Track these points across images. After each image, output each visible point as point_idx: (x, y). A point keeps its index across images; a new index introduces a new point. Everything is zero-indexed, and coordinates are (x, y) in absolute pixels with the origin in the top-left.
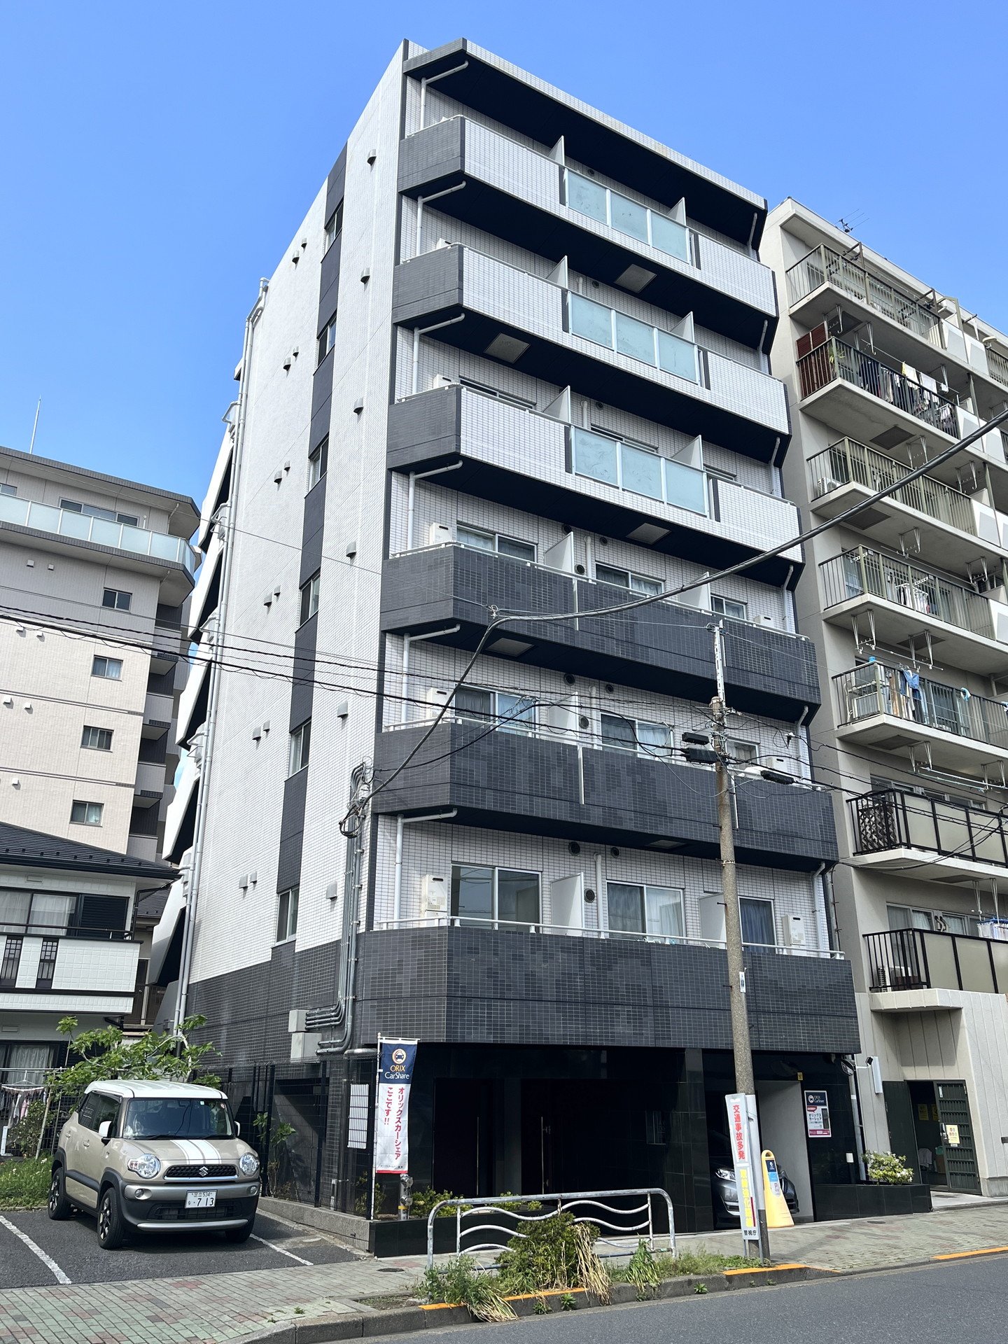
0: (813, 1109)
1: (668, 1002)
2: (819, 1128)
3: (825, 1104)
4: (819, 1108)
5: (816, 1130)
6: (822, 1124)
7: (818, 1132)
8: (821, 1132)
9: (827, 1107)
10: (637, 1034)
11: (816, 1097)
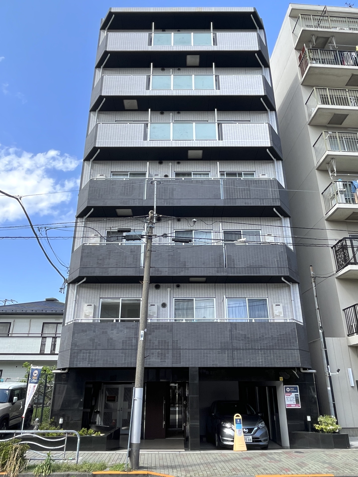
0: (289, 394)
1: (181, 347)
3: (297, 392)
4: (293, 394)
5: (291, 405)
6: (295, 402)
8: (294, 406)
10: (162, 362)
11: (291, 389)
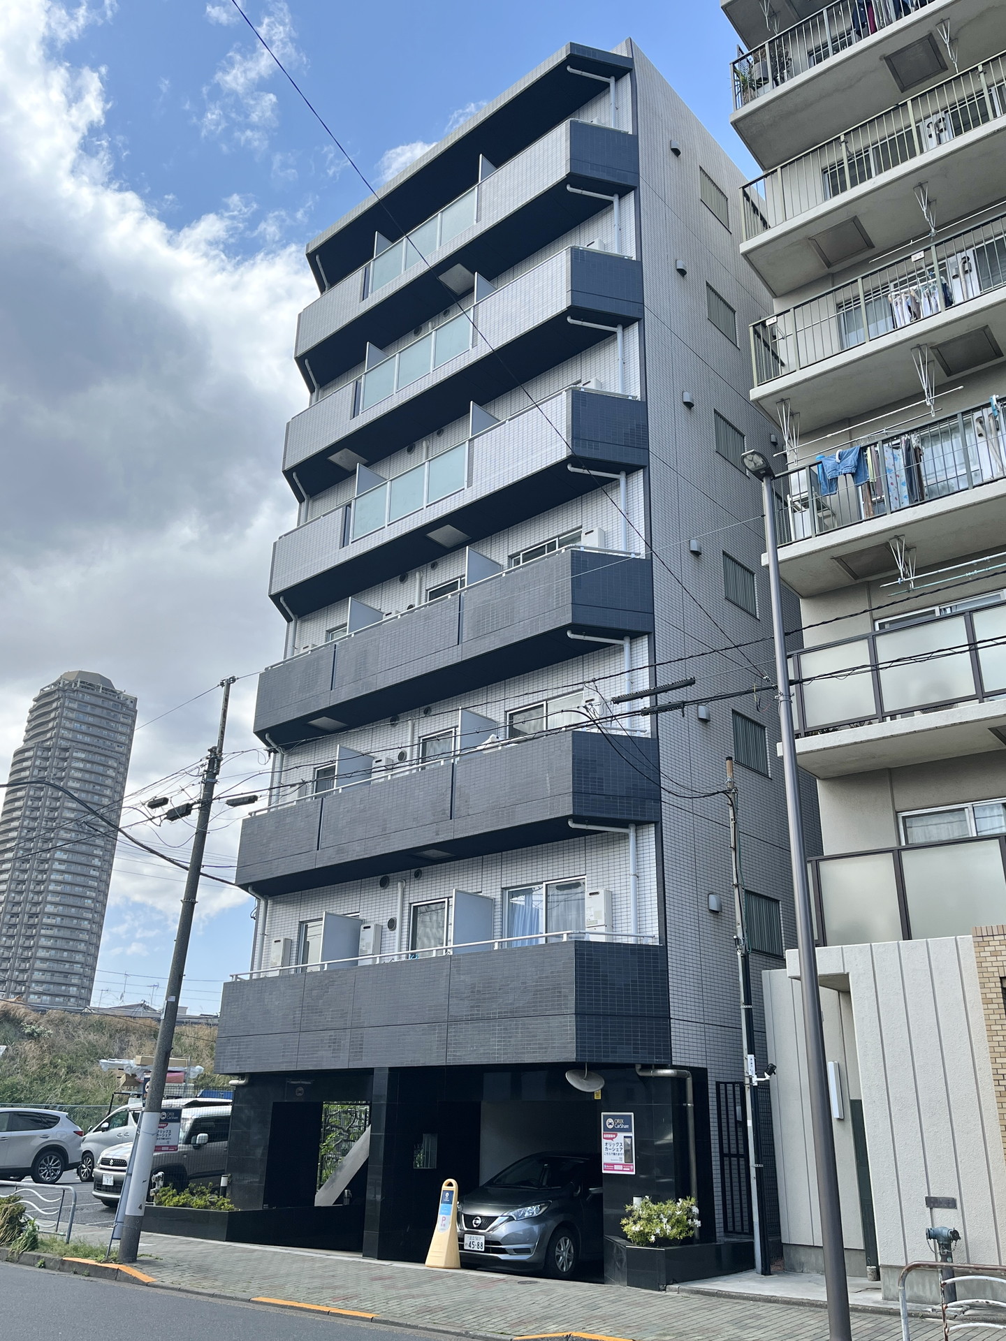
0: (612, 1136)
2: (618, 1162)
3: (629, 1130)
4: (621, 1135)
5: (613, 1165)
6: (623, 1157)
7: (616, 1167)
8: (621, 1168)
9: (632, 1134)
10: (335, 1057)
11: (618, 1121)
